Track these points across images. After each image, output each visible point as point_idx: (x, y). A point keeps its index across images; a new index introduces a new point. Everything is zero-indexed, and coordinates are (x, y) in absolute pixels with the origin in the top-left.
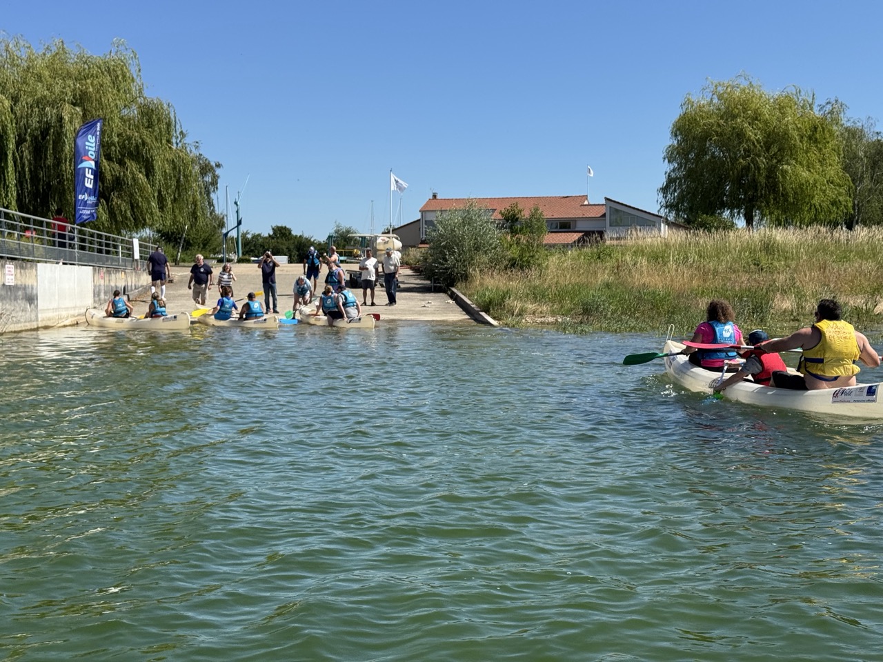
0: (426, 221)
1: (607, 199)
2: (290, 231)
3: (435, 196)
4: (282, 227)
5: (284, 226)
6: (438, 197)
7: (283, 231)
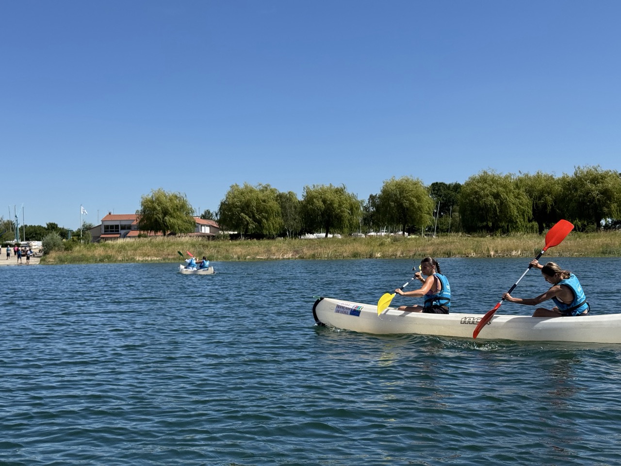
0: (104, 226)
2: (57, 225)
3: (110, 214)
4: (52, 224)
5: (53, 223)
6: (112, 214)
7: (53, 226)
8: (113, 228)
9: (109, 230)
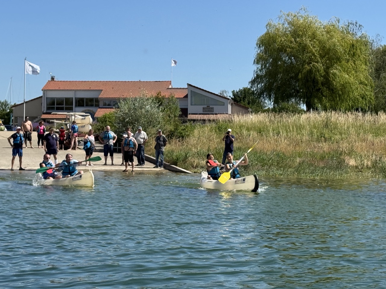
0: (47, 98)
1: (189, 85)
3: (53, 79)
8: (63, 105)
9: (56, 106)
